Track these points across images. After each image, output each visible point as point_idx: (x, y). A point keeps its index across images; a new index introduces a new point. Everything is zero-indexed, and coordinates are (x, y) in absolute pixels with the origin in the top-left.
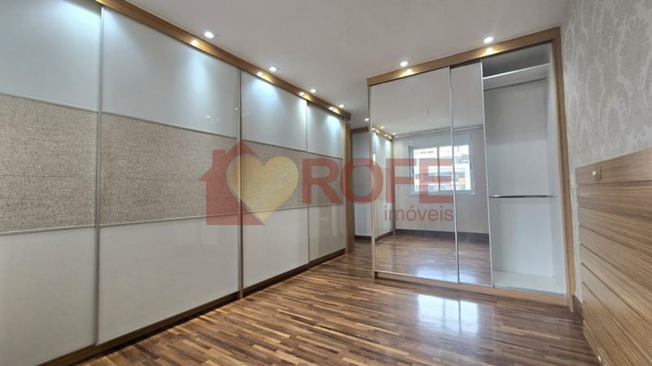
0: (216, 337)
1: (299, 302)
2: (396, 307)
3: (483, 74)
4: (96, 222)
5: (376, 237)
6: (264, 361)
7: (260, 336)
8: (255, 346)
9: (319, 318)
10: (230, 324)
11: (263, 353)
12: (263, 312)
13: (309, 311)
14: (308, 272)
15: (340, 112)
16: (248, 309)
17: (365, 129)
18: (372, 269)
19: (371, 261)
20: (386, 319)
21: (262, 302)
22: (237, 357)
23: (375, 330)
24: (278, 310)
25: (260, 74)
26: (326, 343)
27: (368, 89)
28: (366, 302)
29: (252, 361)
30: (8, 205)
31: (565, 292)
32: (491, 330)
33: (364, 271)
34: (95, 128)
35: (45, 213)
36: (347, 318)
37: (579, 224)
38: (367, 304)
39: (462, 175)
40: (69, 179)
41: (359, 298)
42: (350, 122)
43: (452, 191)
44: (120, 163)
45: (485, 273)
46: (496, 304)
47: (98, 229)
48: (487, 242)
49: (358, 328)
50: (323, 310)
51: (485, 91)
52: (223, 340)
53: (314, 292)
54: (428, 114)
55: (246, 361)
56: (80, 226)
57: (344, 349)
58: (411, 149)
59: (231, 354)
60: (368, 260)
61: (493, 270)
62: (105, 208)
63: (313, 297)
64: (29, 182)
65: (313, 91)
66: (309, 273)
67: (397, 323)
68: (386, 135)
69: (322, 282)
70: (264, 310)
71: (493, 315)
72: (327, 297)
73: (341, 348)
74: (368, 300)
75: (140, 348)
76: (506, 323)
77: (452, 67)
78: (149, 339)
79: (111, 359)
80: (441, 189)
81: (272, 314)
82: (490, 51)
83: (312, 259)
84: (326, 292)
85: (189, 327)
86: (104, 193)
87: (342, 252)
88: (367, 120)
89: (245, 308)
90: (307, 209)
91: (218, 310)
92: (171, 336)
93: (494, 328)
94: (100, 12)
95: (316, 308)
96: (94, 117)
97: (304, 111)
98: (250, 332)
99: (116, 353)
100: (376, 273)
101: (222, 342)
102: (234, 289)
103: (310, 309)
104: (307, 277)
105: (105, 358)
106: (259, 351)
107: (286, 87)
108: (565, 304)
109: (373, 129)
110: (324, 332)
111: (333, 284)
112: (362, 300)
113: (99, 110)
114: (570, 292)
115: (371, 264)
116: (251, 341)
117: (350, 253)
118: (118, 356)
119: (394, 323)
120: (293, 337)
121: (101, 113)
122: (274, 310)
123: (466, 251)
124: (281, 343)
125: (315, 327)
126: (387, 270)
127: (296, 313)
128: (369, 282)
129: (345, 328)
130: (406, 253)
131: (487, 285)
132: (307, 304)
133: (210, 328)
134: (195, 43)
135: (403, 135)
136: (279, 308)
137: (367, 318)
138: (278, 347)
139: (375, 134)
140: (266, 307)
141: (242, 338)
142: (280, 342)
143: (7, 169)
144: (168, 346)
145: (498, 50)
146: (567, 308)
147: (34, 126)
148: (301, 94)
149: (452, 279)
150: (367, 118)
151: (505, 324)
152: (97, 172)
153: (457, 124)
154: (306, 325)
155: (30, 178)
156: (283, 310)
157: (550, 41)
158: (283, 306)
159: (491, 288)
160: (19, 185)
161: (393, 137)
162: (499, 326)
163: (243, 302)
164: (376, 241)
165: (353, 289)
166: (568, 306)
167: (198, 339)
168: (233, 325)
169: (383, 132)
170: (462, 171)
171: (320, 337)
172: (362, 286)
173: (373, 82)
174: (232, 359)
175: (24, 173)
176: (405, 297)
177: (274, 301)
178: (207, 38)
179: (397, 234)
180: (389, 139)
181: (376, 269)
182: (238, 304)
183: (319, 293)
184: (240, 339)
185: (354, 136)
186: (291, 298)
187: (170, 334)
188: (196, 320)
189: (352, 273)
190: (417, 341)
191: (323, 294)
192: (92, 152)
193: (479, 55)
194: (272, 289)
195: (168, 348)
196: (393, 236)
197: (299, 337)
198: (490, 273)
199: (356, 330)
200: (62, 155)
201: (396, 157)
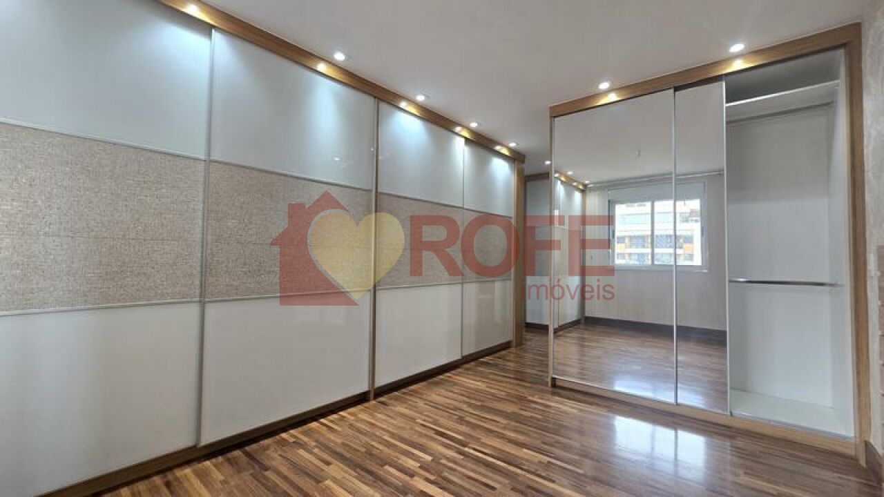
0: (339, 450)
1: (447, 412)
2: (581, 432)
3: (726, 99)
4: (201, 296)
5: (556, 326)
6: (397, 489)
7: (393, 454)
8: (387, 467)
9: (472, 437)
10: (357, 434)
11: (395, 477)
12: (398, 422)
13: (458, 425)
14: (459, 370)
15: (510, 153)
16: (380, 415)
17: (545, 176)
18: (548, 372)
19: (547, 361)
20: (566, 448)
21: (399, 407)
22: (363, 480)
23: (549, 462)
24: (418, 421)
25: (403, 105)
26: (480, 473)
27: (551, 120)
28: (539, 420)
29: (382, 487)
30: (107, 274)
31: (852, 434)
32: (724, 480)
33: (536, 375)
34: (202, 180)
35: (145, 284)
36: (510, 441)
37: (880, 333)
38: (540, 423)
39: (689, 240)
40: (172, 242)
41: (529, 414)
42: (524, 166)
43: (672, 266)
44: (230, 224)
45: (719, 391)
46: (733, 441)
47: (203, 304)
48: (723, 344)
49: (526, 457)
50: (479, 426)
51: (727, 123)
52: (348, 455)
53: (466, 399)
54: (639, 155)
55: (375, 487)
56: (183, 300)
57: (505, 485)
58: (611, 204)
59: (356, 474)
60: (543, 359)
61: (731, 388)
62: (211, 280)
63: (465, 407)
64: (129, 247)
65: (474, 125)
66: (460, 373)
67: (581, 455)
68: (575, 184)
69: (478, 385)
70: (399, 419)
71: (729, 457)
72: (483, 408)
73: (500, 483)
74: (540, 417)
75: (248, 455)
76: (748, 471)
77: (677, 89)
78: (258, 444)
79: (215, 466)
80: (656, 263)
81: (410, 424)
82: (739, 65)
83: (466, 353)
84: (482, 401)
85: (305, 433)
86: (211, 261)
87: (506, 346)
88: (548, 163)
89: (376, 414)
90: (460, 286)
91: (341, 413)
92: (284, 442)
93: (730, 477)
94: (210, 35)
95: (468, 422)
96: (201, 166)
97: (460, 151)
98: (381, 447)
99: (220, 459)
100: (554, 379)
101: (345, 457)
102: (363, 387)
103: (461, 424)
104: (458, 378)
105: (208, 463)
106: (391, 475)
107: (438, 120)
108: (851, 452)
109: (557, 175)
110: (477, 456)
111: (493, 391)
112: (531, 417)
113: (207, 157)
114: (860, 435)
115: (547, 365)
116: (381, 460)
117: (519, 348)
118: (222, 462)
119: (577, 454)
120: (436, 460)
121: (209, 162)
122: (413, 419)
123: (689, 356)
124: (420, 467)
125: (466, 449)
126: (570, 378)
127: (441, 427)
128: (542, 391)
129: (507, 455)
130: (598, 352)
131: (720, 411)
132: (456, 415)
133: (332, 436)
134: (322, 67)
135: (599, 183)
136: (420, 418)
137: (538, 443)
138: (416, 473)
139: (559, 182)
140: (402, 415)
141: (371, 455)
142: (419, 465)
143: (107, 230)
144: (280, 455)
145: (752, 62)
146: (854, 459)
147: (136, 179)
148: (458, 129)
149: (666, 396)
150: (548, 160)
151: (745, 473)
152: (203, 234)
153: (682, 169)
154: (454, 444)
155: (130, 241)
156: (424, 420)
157: (843, 46)
158: (426, 416)
159: (727, 415)
160: (119, 250)
161: (585, 186)
162: (737, 475)
163: (374, 405)
164: (555, 333)
165: (521, 400)
166: (856, 456)
167: (316, 450)
168: (360, 435)
169: (571, 179)
170: (689, 233)
171: (473, 464)
172: (533, 396)
173: (558, 112)
174: (357, 482)
175: (124, 236)
176: (595, 418)
177: (414, 407)
178: (336, 60)
179: (587, 323)
180: (578, 189)
181: (554, 373)
182: (366, 407)
183: (473, 402)
184: (368, 457)
185: (529, 184)
186: (436, 406)
187: (284, 440)
188: (314, 425)
189: (520, 377)
190: (610, 485)
191: (479, 404)
192: (199, 210)
193: (722, 70)
194: (413, 391)
195: (279, 458)
196: (581, 326)
197: (443, 461)
198: (726, 392)
199: (523, 459)
200: (165, 213)
201: (588, 213)
